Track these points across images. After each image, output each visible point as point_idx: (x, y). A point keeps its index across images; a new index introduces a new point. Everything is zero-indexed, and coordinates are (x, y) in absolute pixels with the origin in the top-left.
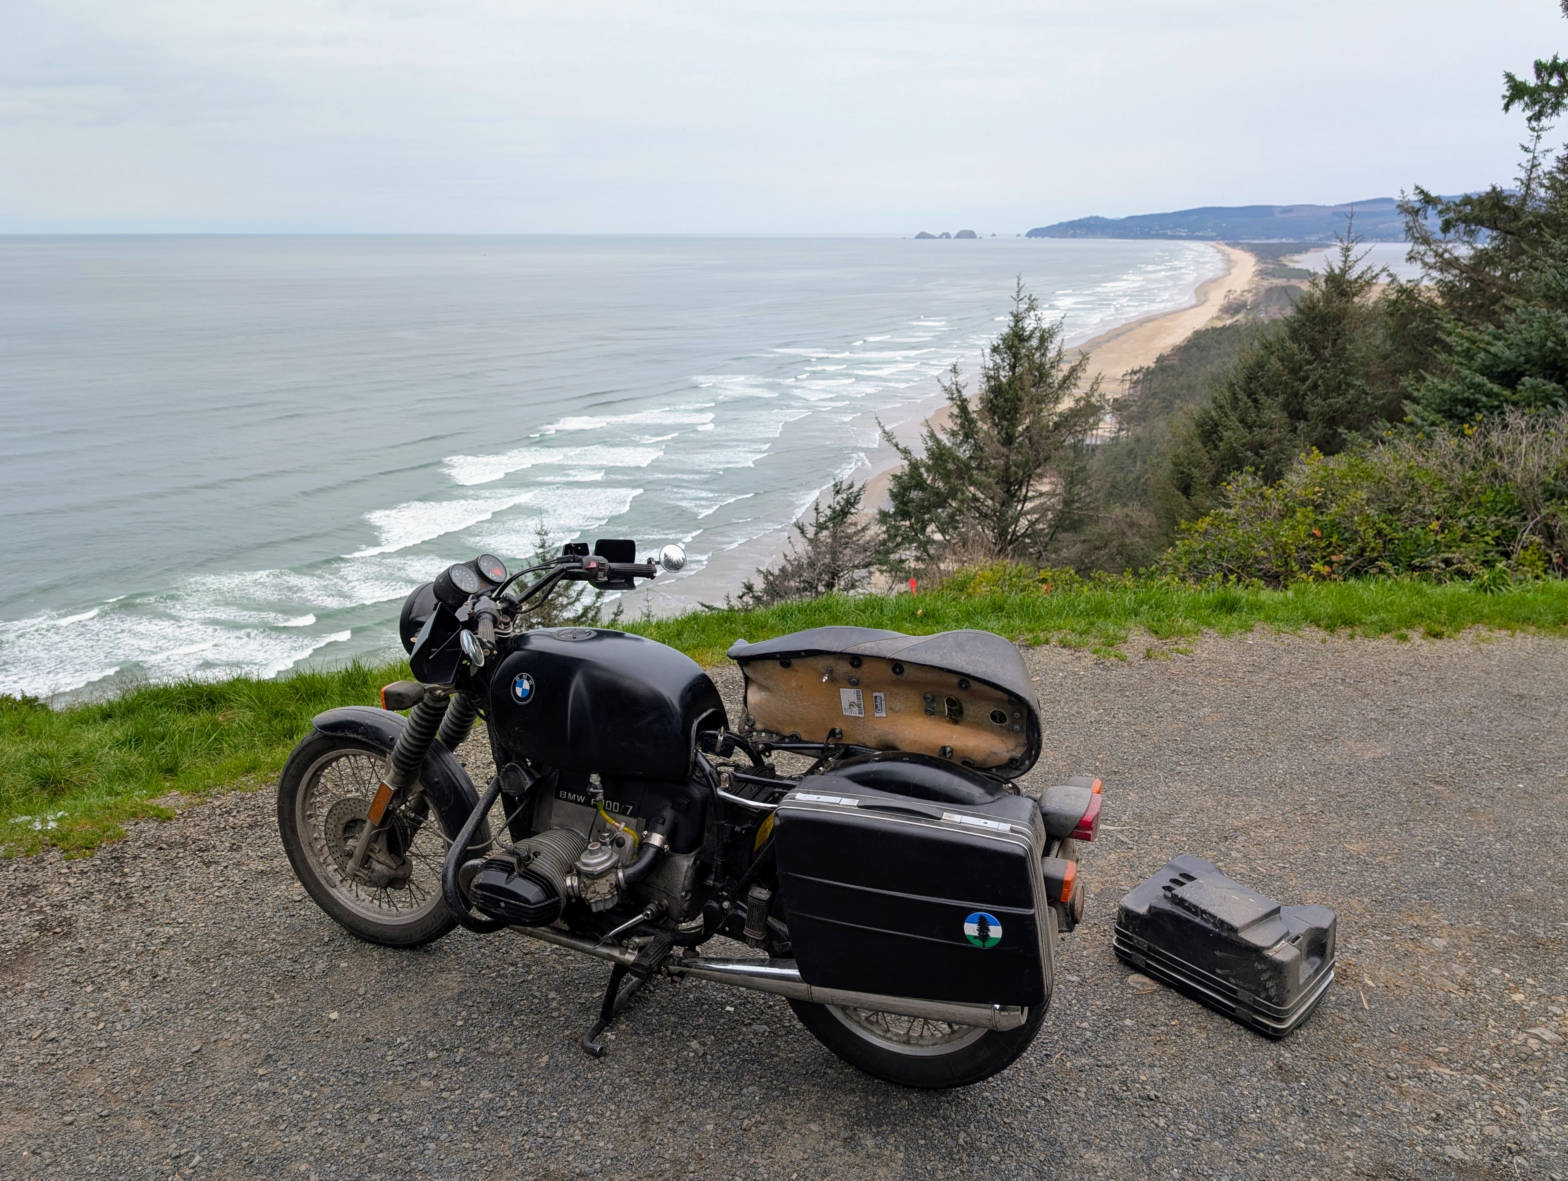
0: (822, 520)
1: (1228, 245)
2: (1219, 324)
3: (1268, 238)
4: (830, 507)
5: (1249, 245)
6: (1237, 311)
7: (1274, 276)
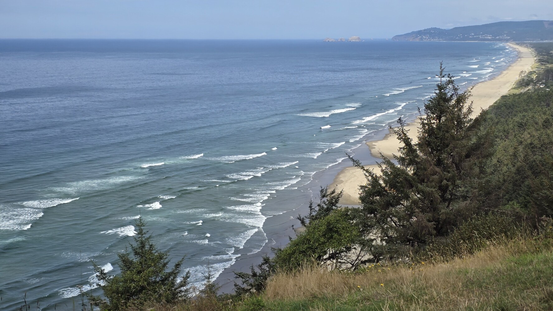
0: (314, 214)
1: (518, 44)
2: (517, 92)
3: (542, 40)
4: (319, 205)
5: (531, 44)
6: (527, 84)
7: (548, 62)
